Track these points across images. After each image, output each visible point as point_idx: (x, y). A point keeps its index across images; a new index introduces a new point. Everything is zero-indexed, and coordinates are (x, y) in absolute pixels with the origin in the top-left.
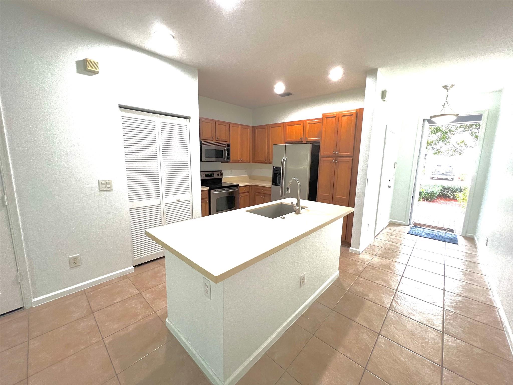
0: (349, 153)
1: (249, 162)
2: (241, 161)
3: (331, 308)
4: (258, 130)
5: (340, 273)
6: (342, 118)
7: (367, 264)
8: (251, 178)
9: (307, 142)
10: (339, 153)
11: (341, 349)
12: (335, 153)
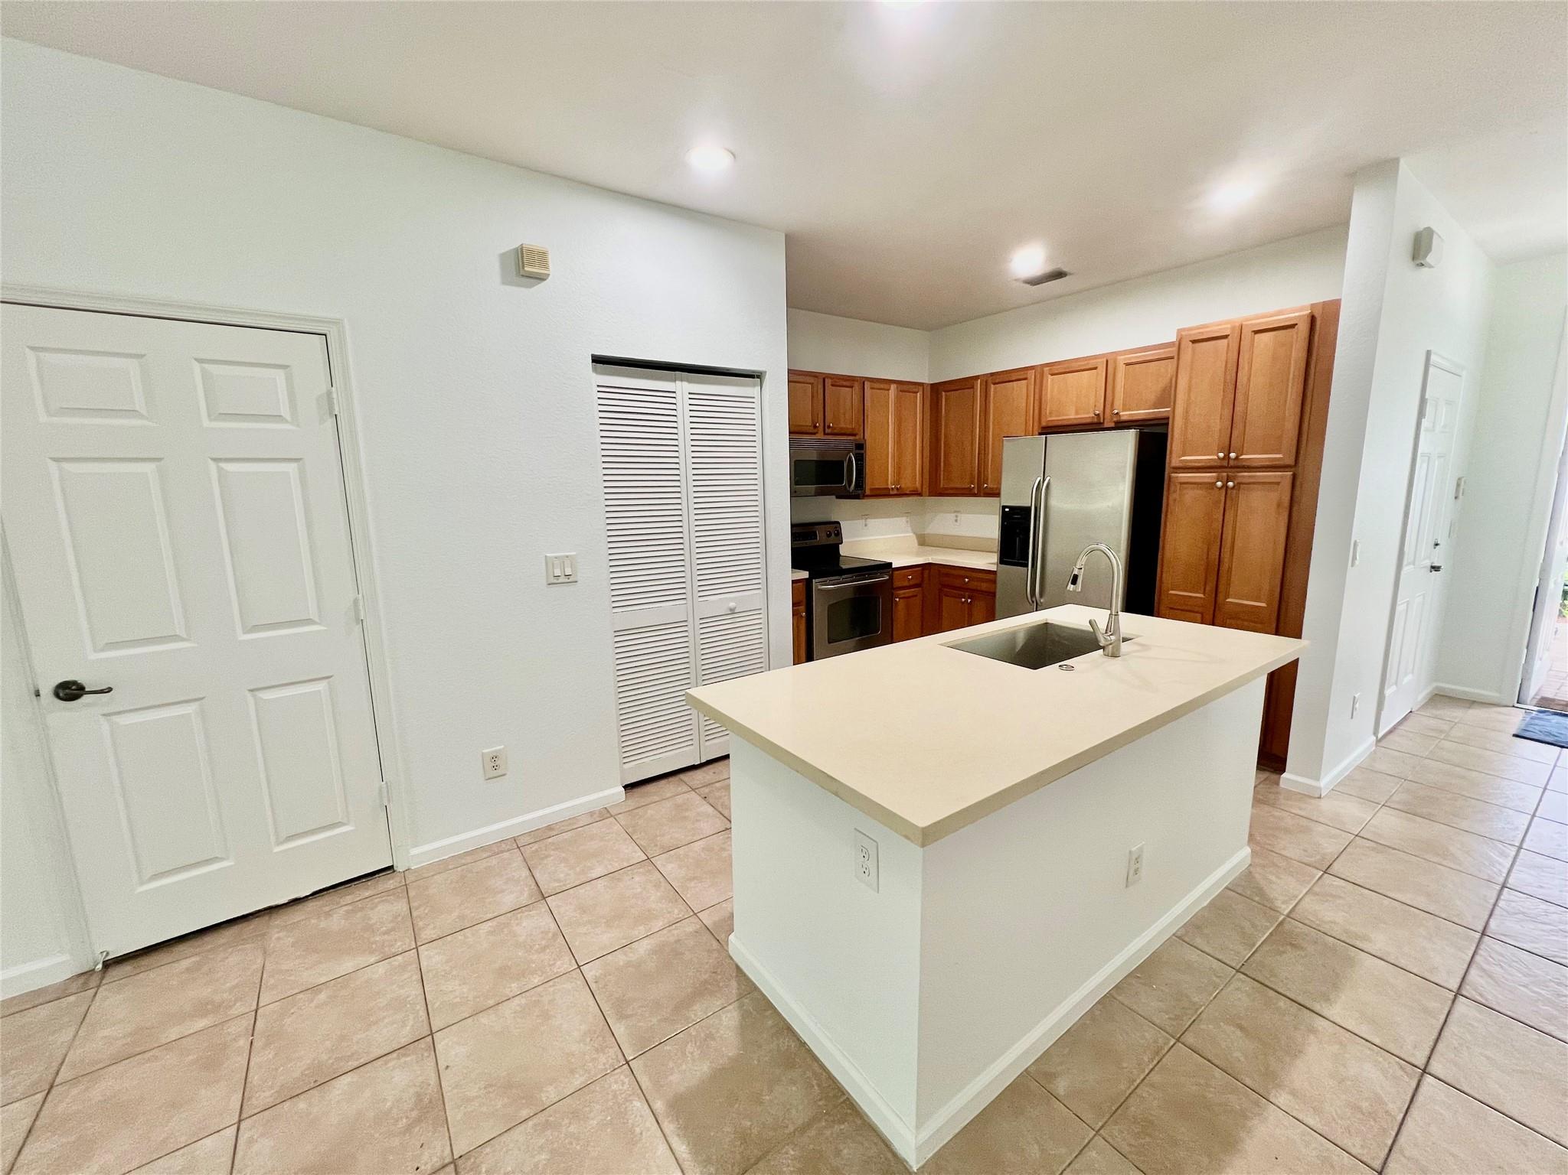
0: (1281, 456)
1: (920, 495)
2: (895, 492)
3: (1234, 965)
4: (948, 393)
5: (1254, 853)
6: (1253, 340)
7: (1356, 833)
8: (923, 541)
9: (1121, 425)
10: (1242, 455)
11: (1283, 1099)
12: (1224, 458)
